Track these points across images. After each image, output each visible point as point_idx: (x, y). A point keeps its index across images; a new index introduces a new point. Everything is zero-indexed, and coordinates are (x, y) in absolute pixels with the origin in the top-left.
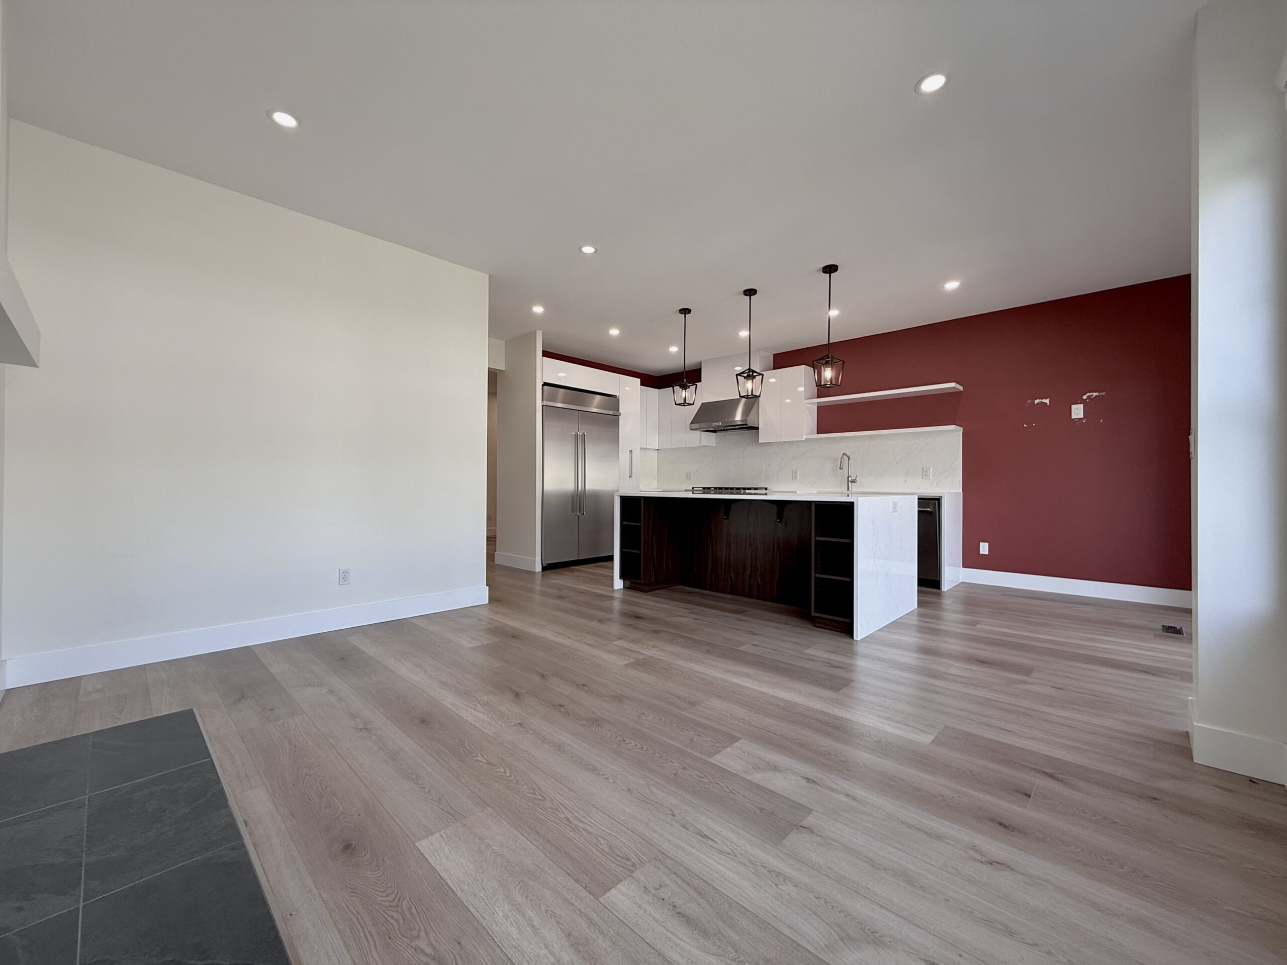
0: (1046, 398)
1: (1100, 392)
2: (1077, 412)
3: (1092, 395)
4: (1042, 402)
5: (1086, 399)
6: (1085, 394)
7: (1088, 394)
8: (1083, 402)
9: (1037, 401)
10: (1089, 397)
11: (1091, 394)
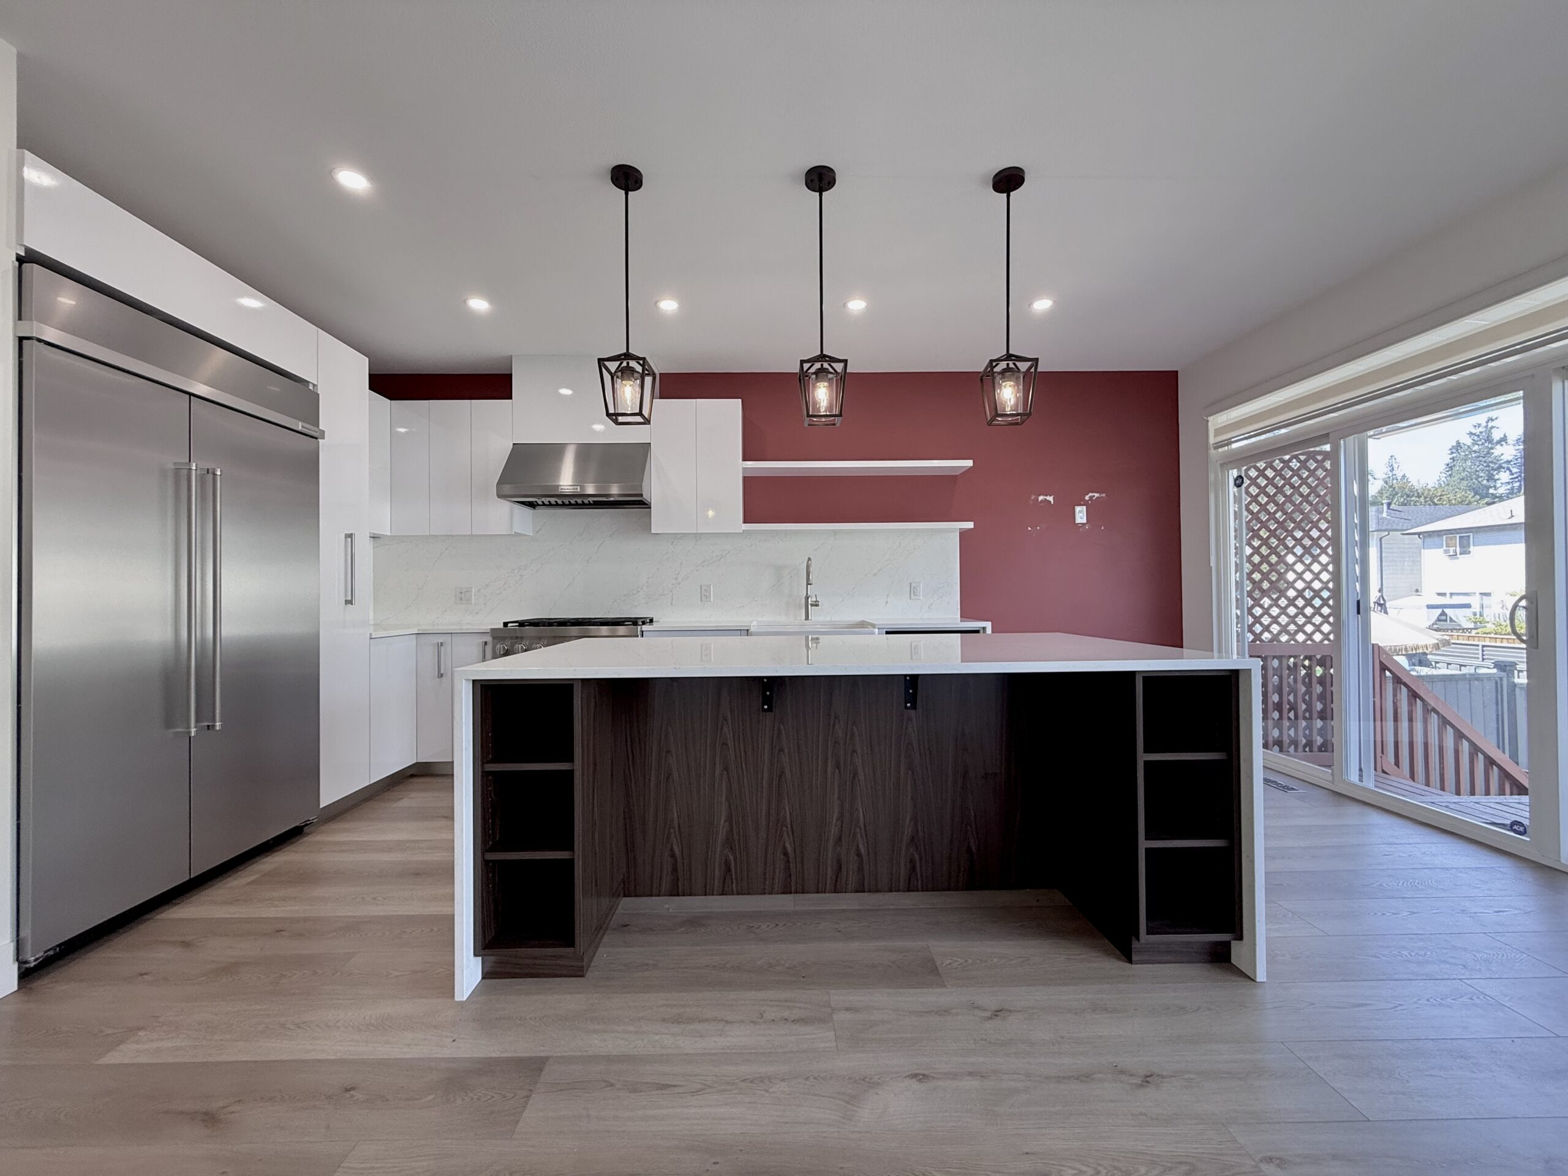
0: (1050, 496)
1: (1100, 493)
2: (1081, 515)
3: (1094, 496)
4: (1046, 499)
5: (1088, 500)
6: (1087, 494)
7: (1090, 494)
8: (1086, 504)
9: (1041, 498)
10: (1091, 498)
11: (1093, 494)
